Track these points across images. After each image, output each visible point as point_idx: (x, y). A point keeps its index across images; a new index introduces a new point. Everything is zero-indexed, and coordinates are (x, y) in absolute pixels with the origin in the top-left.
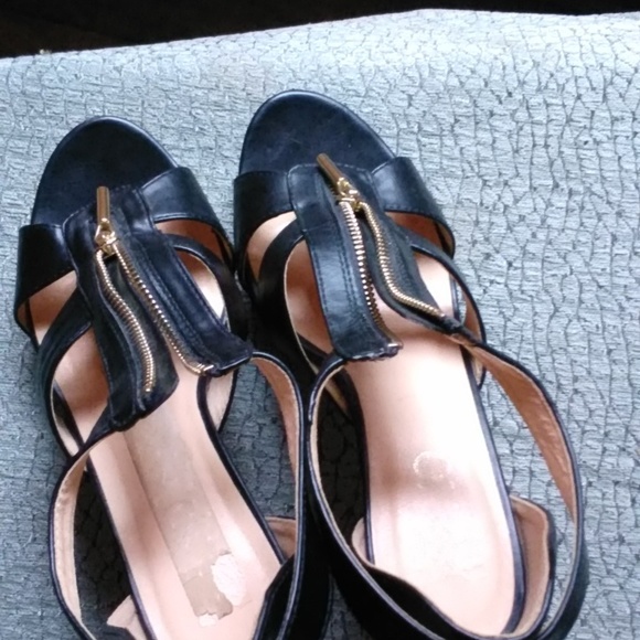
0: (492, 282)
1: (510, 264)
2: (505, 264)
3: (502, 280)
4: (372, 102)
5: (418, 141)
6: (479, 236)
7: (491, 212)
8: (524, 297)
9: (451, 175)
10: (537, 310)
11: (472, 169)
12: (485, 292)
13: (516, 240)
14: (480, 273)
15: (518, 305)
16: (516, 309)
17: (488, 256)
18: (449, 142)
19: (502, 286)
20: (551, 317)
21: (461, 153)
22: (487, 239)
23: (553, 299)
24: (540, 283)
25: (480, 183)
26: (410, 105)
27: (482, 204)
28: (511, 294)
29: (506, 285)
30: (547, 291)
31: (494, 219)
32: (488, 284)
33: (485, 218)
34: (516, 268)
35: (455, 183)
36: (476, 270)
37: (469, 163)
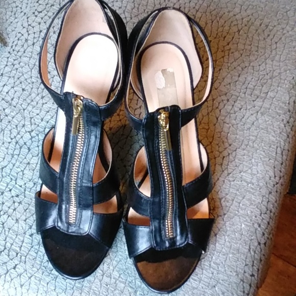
0: (21, 186)
1: (10, 190)
2: (12, 191)
3: (17, 186)
4: (31, 271)
5: (20, 250)
6: (16, 204)
7: (7, 212)
8: (12, 177)
9: (14, 231)
10: (10, 171)
11: (5, 231)
12: (25, 184)
13: (3, 198)
14: (23, 191)
15: (16, 175)
16: (17, 174)
17: (17, 196)
18: (8, 245)
19: (18, 183)
20: (6, 166)
21: (6, 238)
22: (14, 202)
23: (2, 172)
24: (3, 179)
25: (5, 224)
26: (16, 265)
27: (9, 216)
28: (16, 180)
29: (16, 183)
30: (2, 176)
31: (7, 209)
32: (23, 186)
33: (11, 211)
34: (9, 188)
35: (15, 228)
36: (24, 193)
37: (5, 234)
